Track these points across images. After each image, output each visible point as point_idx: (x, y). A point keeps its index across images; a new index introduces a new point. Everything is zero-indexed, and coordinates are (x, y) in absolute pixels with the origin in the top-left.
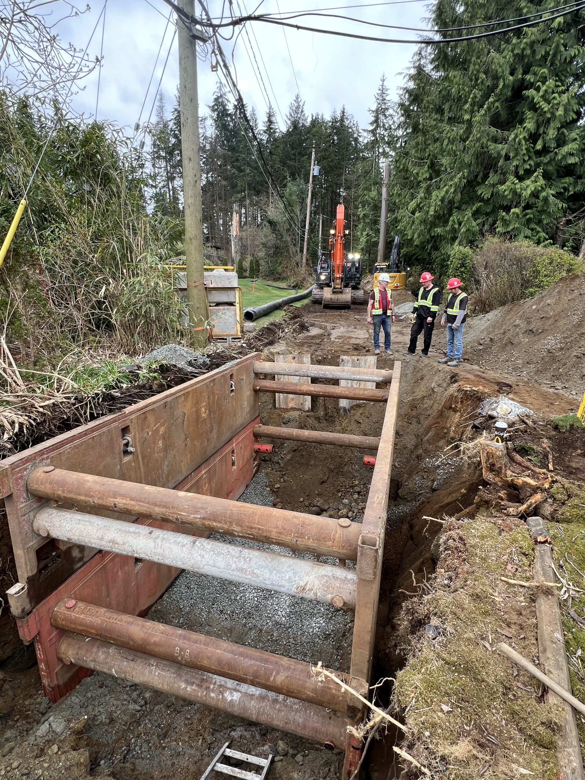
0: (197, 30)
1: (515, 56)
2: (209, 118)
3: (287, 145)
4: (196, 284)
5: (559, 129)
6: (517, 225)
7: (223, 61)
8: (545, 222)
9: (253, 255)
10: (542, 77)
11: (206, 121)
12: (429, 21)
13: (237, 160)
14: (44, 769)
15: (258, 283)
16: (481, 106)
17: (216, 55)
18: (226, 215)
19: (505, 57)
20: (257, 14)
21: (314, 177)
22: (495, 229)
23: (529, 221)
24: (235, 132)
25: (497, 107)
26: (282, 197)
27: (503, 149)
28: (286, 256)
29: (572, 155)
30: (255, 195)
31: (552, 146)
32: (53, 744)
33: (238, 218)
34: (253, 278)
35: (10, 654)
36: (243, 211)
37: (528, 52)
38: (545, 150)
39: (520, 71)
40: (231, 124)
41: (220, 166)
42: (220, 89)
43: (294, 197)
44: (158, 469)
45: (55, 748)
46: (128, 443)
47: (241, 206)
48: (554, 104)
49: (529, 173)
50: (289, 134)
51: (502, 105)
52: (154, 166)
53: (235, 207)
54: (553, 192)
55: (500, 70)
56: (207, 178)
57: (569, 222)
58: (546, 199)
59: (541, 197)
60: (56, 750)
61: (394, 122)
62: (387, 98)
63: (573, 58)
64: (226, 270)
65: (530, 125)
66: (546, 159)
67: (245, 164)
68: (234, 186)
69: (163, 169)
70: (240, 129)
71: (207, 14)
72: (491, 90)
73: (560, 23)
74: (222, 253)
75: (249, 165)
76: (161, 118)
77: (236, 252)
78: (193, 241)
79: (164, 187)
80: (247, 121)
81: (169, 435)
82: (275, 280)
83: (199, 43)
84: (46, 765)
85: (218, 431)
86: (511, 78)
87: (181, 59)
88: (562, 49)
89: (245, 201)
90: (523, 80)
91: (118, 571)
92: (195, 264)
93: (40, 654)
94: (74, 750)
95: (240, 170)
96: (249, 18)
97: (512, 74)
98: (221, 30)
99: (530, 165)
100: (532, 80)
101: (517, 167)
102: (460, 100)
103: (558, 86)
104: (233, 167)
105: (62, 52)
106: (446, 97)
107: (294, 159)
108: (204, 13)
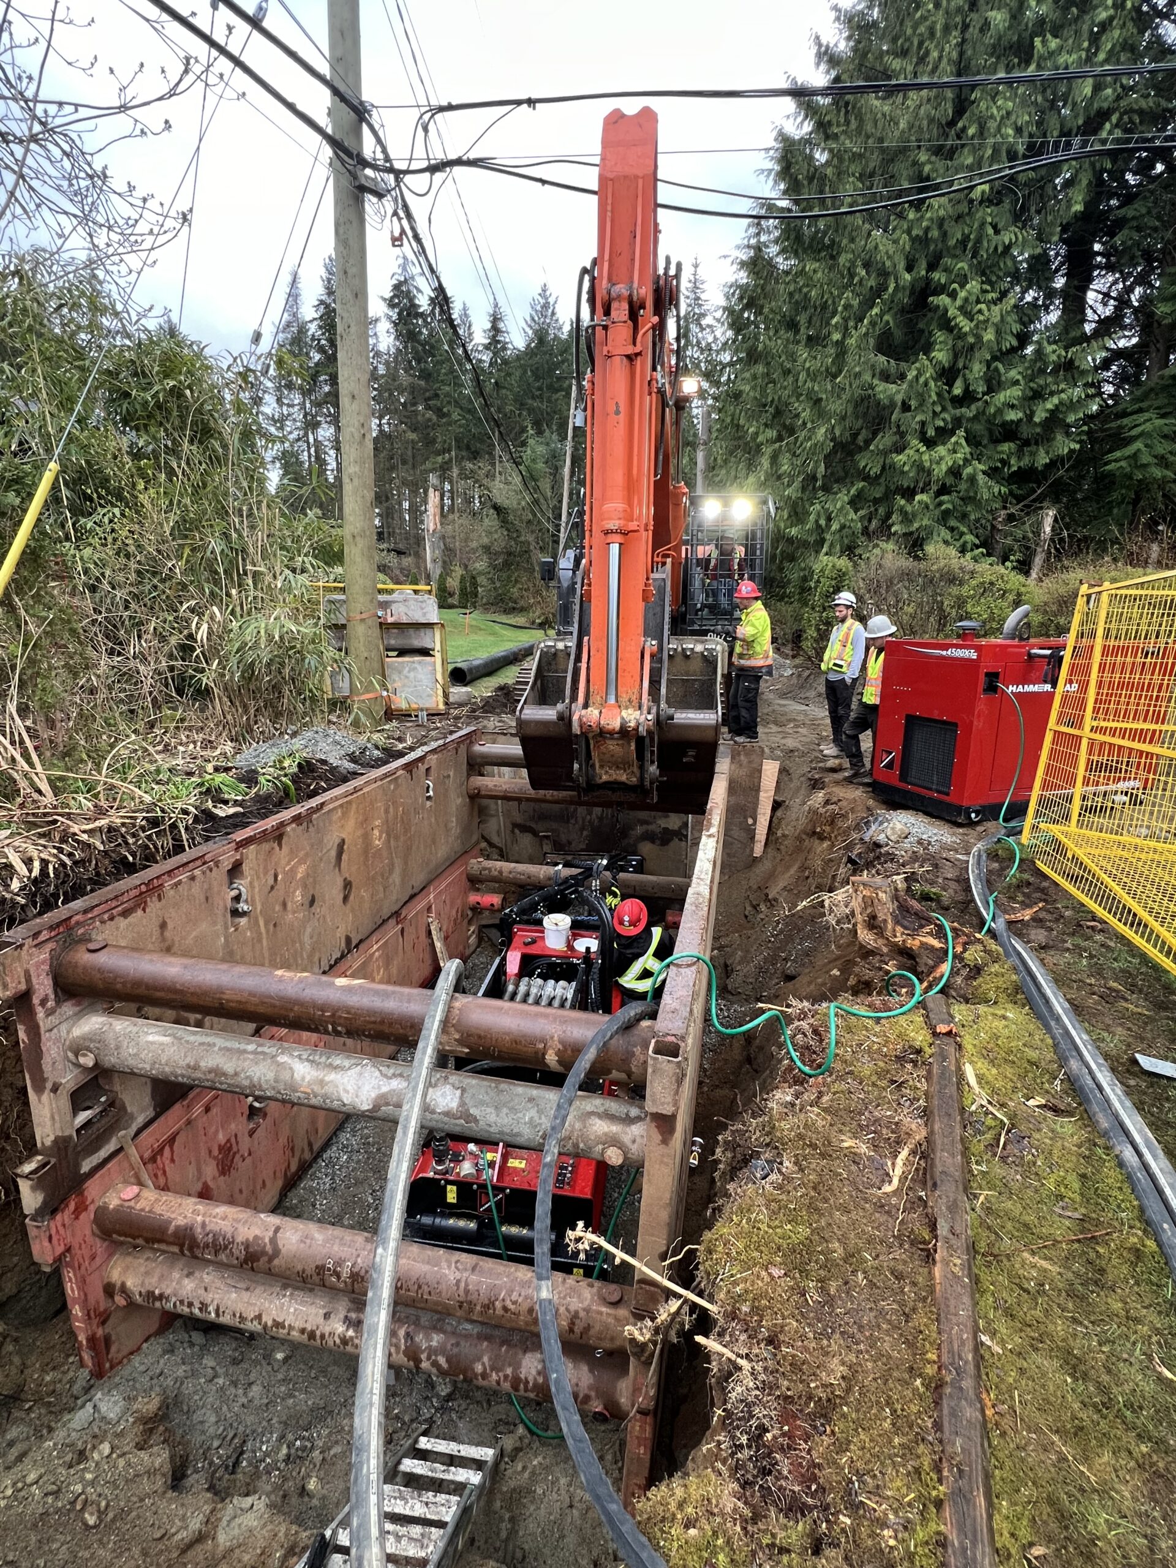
0: (367, 177)
1: (914, 240)
2: (383, 320)
3: (525, 372)
4: (364, 616)
5: (988, 364)
6: (925, 522)
7: (413, 229)
8: (972, 517)
9: (466, 566)
10: (957, 275)
11: (379, 324)
12: (768, 176)
13: (437, 396)
14: (86, 1484)
15: (474, 618)
16: (861, 320)
17: (400, 219)
18: (414, 492)
19: (896, 242)
20: (472, 155)
21: (575, 428)
22: (890, 527)
23: (946, 514)
24: (432, 347)
25: (888, 322)
26: (517, 464)
27: (898, 392)
28: (525, 570)
29: (1013, 407)
30: (469, 460)
31: (980, 390)
32: (101, 1442)
33: (438, 499)
34: (465, 607)
35: (15, 1291)
36: (447, 487)
37: (935, 233)
38: (968, 397)
39: (924, 265)
40: (424, 331)
41: (404, 405)
42: (404, 269)
43: (540, 465)
44: (294, 942)
45: (106, 1448)
46: (239, 895)
47: (443, 478)
48: (979, 322)
49: (944, 434)
50: (529, 352)
51: (895, 320)
52: (279, 401)
53: (433, 479)
54: (982, 467)
55: (888, 263)
56: (380, 425)
57: (1011, 518)
58: (972, 479)
59: (964, 476)
60: (107, 1451)
61: (716, 339)
62: (703, 296)
63: (1008, 248)
64: (416, 592)
65: (941, 355)
66: (969, 412)
67: (449, 403)
68: (430, 442)
69: (296, 408)
70: (439, 341)
71: (384, 151)
72: (878, 291)
73: (983, 192)
74: (407, 561)
75: (457, 404)
76: (295, 315)
77: (434, 561)
78: (358, 539)
79: (298, 440)
80: (454, 327)
81: (315, 882)
82: (507, 611)
83: (370, 200)
84: (89, 1476)
85: (404, 870)
86: (908, 277)
87: (337, 225)
88: (990, 231)
89: (450, 469)
90: (928, 281)
91: (217, 1131)
92: (361, 581)
93: (71, 1289)
94: (141, 1449)
95: (440, 413)
96: (459, 162)
97: (909, 269)
98: (408, 179)
99: (944, 420)
100: (943, 281)
101: (923, 424)
102: (825, 310)
103: (986, 291)
104: (428, 408)
105: (113, 197)
106: (801, 304)
107: (541, 397)
108: (379, 149)
